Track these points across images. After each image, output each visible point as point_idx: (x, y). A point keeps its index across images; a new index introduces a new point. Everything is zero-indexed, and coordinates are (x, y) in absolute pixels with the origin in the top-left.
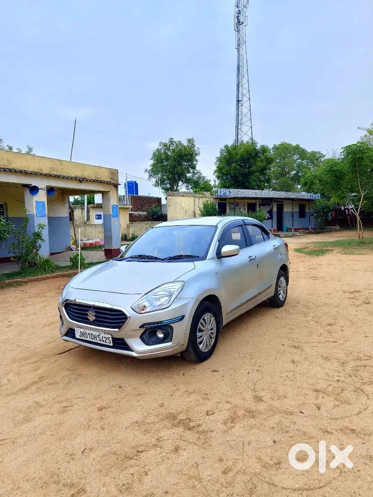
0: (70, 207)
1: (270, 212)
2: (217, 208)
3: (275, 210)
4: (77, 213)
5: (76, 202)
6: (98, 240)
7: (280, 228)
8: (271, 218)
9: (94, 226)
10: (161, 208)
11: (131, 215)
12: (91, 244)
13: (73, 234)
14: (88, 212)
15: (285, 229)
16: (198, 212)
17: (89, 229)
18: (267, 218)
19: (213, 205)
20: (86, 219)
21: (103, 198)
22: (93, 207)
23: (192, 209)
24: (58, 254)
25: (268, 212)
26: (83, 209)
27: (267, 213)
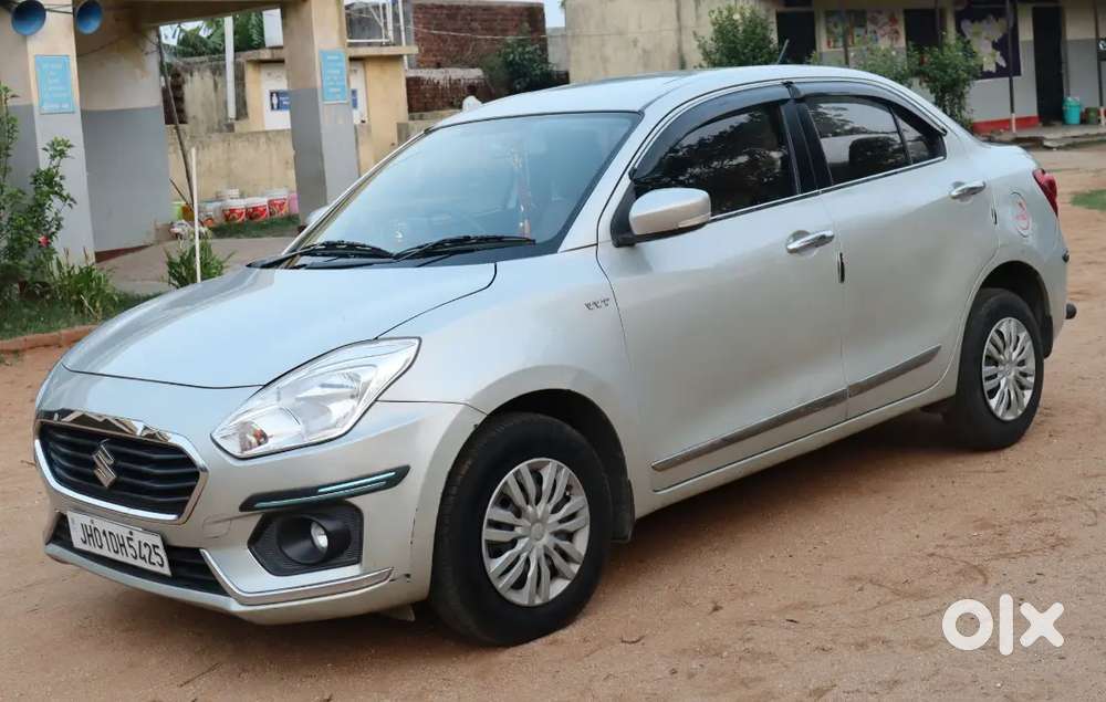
0: (164, 69)
1: (1007, 46)
2: (774, 36)
3: (1026, 34)
4: (197, 88)
5: (190, 46)
6: (280, 194)
7: (1052, 109)
8: (1011, 70)
9: (263, 140)
10: (544, 49)
11: (413, 85)
12: (252, 214)
13: (180, 178)
14: (240, 80)
15: (1073, 115)
16: (695, 56)
17: (244, 153)
18: (992, 68)
19: (754, 25)
20: (232, 113)
21: (284, 26)
22: (261, 63)
23: (670, 46)
24: (130, 256)
25: (996, 46)
26: (218, 70)
27: (990, 49)
